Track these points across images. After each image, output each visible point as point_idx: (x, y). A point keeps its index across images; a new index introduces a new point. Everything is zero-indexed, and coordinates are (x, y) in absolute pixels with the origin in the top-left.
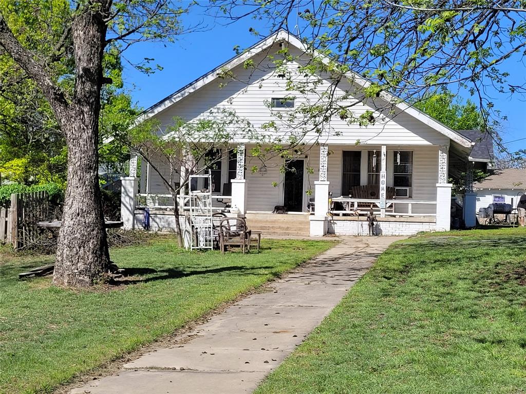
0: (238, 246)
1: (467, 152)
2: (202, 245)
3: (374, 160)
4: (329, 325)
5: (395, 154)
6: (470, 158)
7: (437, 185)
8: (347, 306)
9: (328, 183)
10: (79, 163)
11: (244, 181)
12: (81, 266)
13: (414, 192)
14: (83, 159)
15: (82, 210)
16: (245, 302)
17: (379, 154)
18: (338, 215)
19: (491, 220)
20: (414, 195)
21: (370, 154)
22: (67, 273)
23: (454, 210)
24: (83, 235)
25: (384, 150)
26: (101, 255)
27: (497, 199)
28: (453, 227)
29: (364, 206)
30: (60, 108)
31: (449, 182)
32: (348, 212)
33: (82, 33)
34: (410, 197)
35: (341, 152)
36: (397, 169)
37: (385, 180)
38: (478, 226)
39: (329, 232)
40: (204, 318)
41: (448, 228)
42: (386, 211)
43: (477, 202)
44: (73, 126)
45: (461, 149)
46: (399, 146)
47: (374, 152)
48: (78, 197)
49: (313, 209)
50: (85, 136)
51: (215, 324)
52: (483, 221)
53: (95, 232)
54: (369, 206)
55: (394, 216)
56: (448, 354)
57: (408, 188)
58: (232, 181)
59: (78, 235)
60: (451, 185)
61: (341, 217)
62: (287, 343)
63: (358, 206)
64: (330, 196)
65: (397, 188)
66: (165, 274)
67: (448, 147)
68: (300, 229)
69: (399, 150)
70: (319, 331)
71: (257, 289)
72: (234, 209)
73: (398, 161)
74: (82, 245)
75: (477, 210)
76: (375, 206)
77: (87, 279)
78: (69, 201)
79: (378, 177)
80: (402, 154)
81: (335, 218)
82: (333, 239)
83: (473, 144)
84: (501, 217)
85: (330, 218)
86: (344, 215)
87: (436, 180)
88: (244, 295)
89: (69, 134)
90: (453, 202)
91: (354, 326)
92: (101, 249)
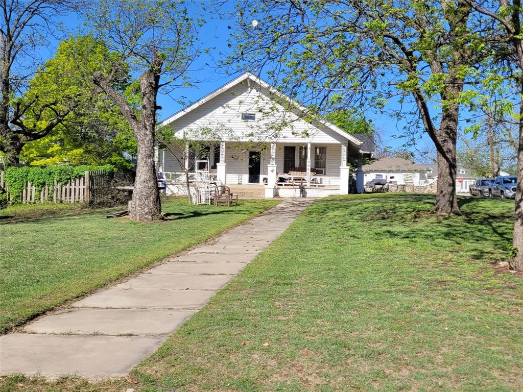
0: (225, 203)
1: (358, 148)
2: (203, 202)
3: (304, 152)
4: (284, 237)
5: (316, 148)
6: (361, 151)
7: (341, 167)
8: (292, 229)
9: (276, 166)
10: (144, 154)
11: (225, 164)
12: (146, 210)
13: (327, 171)
14: (147, 152)
15: (146, 179)
16: (237, 228)
17: (306, 148)
18: (282, 185)
19: (373, 189)
20: (327, 173)
21: (301, 148)
22: (138, 214)
23: (351, 183)
24: (147, 193)
25: (309, 146)
26: (157, 204)
27: (378, 176)
28: (350, 192)
29: (297, 180)
30: (134, 123)
31: (348, 165)
32: (288, 183)
33: (145, 81)
34: (325, 174)
35: (283, 147)
36: (317, 157)
37: (310, 164)
38: (365, 192)
39: (276, 195)
40: (219, 235)
41: (347, 193)
42: (311, 183)
43: (365, 177)
44: (141, 133)
45: (354, 145)
46: (318, 144)
47: (303, 147)
48: (144, 172)
49: (266, 182)
50: (148, 138)
51: (225, 238)
52: (368, 189)
53: (154, 192)
54: (300, 180)
55: (315, 186)
56: (342, 245)
57: (323, 169)
58: (217, 164)
59: (144, 193)
60: (349, 167)
61: (283, 186)
62: (264, 244)
63: (294, 180)
64: (277, 174)
65: (317, 169)
66: (192, 214)
67: (347, 145)
68: (259, 194)
69: (318, 146)
70: (280, 238)
71: (242, 223)
72: (219, 181)
73: (318, 152)
74: (147, 198)
75: (365, 183)
76: (304, 180)
77: (150, 217)
78: (138, 174)
79: (305, 162)
80: (320, 148)
81: (280, 187)
82: (280, 199)
83: (362, 143)
84: (378, 187)
85: (277, 187)
86: (285, 185)
87: (340, 164)
88: (237, 225)
89: (139, 137)
90: (351, 178)
91: (297, 237)
92: (157, 200)
